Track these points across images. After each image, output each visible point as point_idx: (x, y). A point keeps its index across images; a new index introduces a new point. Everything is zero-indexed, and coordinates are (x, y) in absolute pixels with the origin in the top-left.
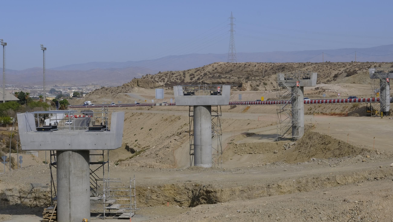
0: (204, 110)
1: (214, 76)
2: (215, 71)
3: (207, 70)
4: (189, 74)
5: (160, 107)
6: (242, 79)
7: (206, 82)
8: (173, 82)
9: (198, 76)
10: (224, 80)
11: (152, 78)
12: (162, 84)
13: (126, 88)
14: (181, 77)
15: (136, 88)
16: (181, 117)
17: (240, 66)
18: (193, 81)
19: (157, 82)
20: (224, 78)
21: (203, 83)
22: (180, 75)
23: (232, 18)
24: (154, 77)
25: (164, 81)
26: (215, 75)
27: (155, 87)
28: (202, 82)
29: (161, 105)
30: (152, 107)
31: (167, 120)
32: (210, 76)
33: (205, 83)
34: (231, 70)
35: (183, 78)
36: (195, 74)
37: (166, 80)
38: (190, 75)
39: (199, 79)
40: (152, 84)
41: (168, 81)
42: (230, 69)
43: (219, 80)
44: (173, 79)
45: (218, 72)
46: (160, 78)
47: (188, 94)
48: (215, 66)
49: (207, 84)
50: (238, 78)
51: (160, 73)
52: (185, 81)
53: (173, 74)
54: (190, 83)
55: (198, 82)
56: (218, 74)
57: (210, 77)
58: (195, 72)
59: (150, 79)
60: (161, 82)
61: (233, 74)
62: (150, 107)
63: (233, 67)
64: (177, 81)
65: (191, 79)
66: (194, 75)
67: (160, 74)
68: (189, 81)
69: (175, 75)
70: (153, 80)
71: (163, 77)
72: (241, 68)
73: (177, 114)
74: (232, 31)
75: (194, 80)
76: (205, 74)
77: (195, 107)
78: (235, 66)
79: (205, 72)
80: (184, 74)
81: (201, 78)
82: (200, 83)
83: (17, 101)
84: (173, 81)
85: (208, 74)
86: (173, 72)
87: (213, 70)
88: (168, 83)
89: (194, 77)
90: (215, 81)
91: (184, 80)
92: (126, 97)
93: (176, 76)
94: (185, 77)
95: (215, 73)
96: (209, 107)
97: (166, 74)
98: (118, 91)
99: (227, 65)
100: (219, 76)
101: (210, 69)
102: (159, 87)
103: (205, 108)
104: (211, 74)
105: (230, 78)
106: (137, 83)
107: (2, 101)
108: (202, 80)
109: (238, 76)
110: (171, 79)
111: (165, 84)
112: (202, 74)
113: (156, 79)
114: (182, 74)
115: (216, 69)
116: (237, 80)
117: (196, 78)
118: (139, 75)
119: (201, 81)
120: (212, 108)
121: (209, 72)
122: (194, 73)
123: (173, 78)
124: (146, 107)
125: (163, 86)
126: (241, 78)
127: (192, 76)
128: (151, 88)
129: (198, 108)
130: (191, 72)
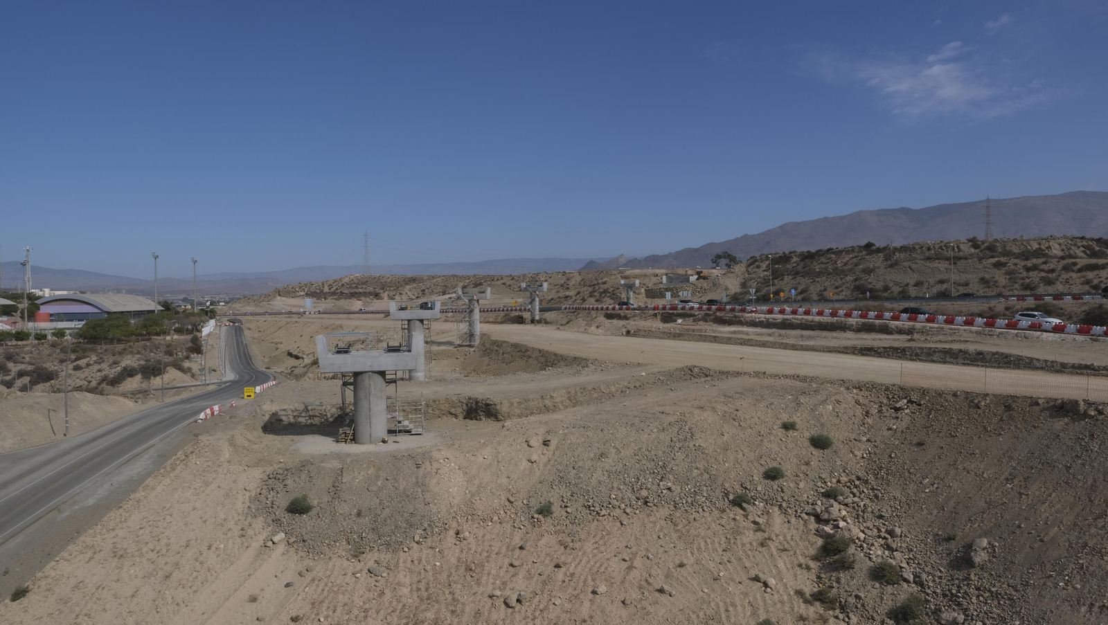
2: (352, 282)
3: (344, 282)
4: (327, 285)
5: (310, 315)
6: (377, 290)
10: (361, 290)
11: (293, 288)
12: (302, 293)
13: (268, 298)
14: (320, 288)
15: (279, 298)
17: (375, 278)
19: (298, 292)
20: (360, 288)
22: (319, 286)
23: (366, 235)
25: (304, 291)
26: (352, 286)
27: (296, 297)
28: (341, 292)
29: (310, 313)
30: (302, 316)
32: (348, 286)
33: (343, 293)
34: (367, 282)
36: (334, 285)
37: (306, 290)
38: (329, 286)
39: (337, 289)
40: (293, 294)
42: (365, 280)
43: (356, 290)
45: (355, 283)
46: (300, 288)
48: (352, 277)
51: (300, 283)
52: (324, 291)
53: (312, 285)
54: (329, 293)
56: (355, 285)
57: (347, 288)
58: (334, 283)
59: (291, 289)
60: (301, 291)
61: (369, 285)
62: (300, 316)
63: (368, 279)
64: (316, 291)
65: (330, 289)
67: (300, 285)
68: (328, 291)
69: (314, 286)
70: (293, 290)
71: (303, 288)
72: (375, 280)
74: (366, 247)
75: (332, 290)
76: (343, 285)
78: (370, 277)
80: (323, 284)
81: (339, 288)
82: (338, 293)
83: (162, 310)
84: (313, 291)
86: (313, 283)
87: (350, 282)
88: (309, 292)
90: (353, 291)
92: (269, 306)
94: (323, 287)
95: (352, 284)
97: (306, 285)
98: (261, 300)
99: (362, 276)
100: (356, 287)
101: (347, 280)
102: (300, 296)
105: (366, 288)
106: (279, 293)
108: (340, 290)
109: (374, 287)
111: (306, 294)
112: (340, 285)
113: (297, 289)
114: (321, 284)
115: (352, 280)
116: (374, 290)
117: (335, 288)
118: (280, 286)
121: (346, 283)
122: (332, 284)
123: (312, 288)
124: (295, 315)
125: (303, 295)
126: (376, 288)
127: (331, 287)
128: (293, 297)
130: (329, 283)
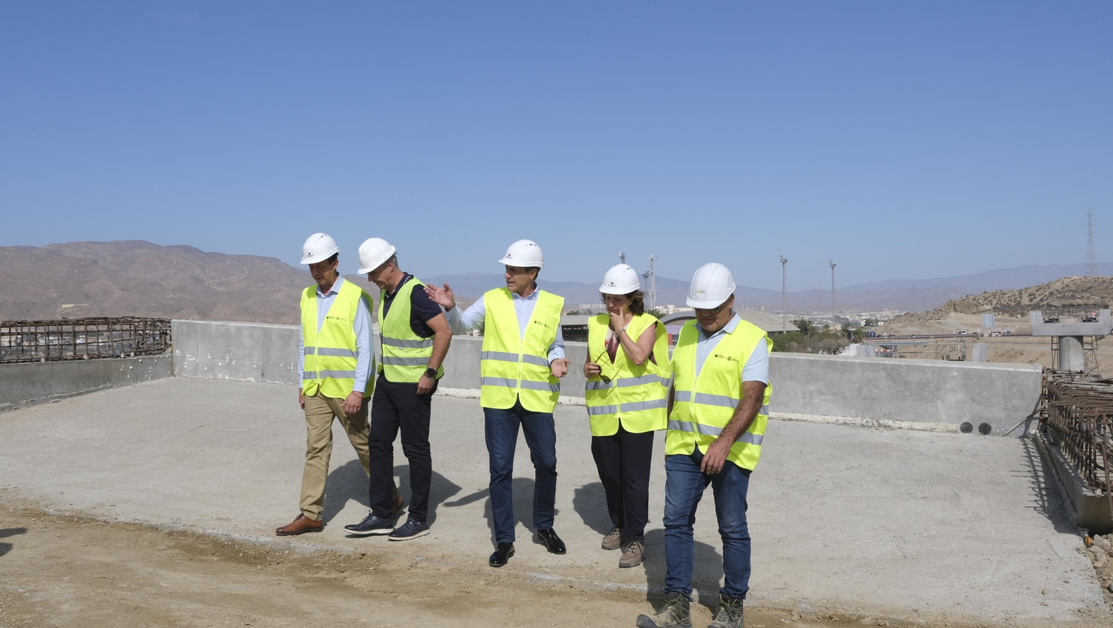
0: (1074, 341)
1: (1064, 295)
2: (1066, 289)
3: (1053, 288)
4: (1027, 294)
5: (990, 338)
6: (1107, 300)
7: (1052, 304)
8: (1005, 305)
9: (1041, 297)
10: (1080, 301)
11: (974, 299)
12: (988, 307)
13: (939, 313)
14: (1016, 298)
15: (953, 314)
16: (1024, 352)
17: (1104, 282)
18: (1033, 302)
19: (982, 305)
20: (1079, 298)
21: (1049, 306)
22: (1014, 295)
23: (1090, 215)
24: (977, 299)
25: (991, 304)
26: (1067, 294)
27: (979, 312)
28: (1047, 304)
29: (990, 335)
30: (978, 339)
31: (1003, 355)
32: (1059, 295)
33: (1051, 306)
34: (1091, 288)
35: (1019, 299)
36: (1037, 294)
37: (995, 302)
38: (1030, 295)
39: (1042, 300)
40: (975, 308)
41: (997, 304)
42: (1089, 285)
43: (1072, 301)
44: (1004, 301)
45: (1070, 291)
46: (985, 299)
47: (1051, 321)
48: (1066, 281)
49: (1054, 307)
50: (1102, 298)
51: (985, 292)
52: (1022, 304)
53: (1004, 294)
54: (1029, 306)
55: (1041, 304)
56: (1071, 293)
57: (1058, 297)
58: (1037, 291)
59: (972, 301)
60: (987, 304)
61: (1094, 293)
62: (976, 339)
63: (1094, 283)
64: (1010, 303)
65: (1031, 300)
66: (1034, 295)
67: (985, 295)
68: (1029, 303)
69: (1007, 296)
70: (975, 302)
71: (990, 299)
72: (1105, 285)
73: (1018, 348)
74: (1090, 233)
75: (1035, 301)
76: (1051, 294)
77: (1060, 337)
78: (1095, 281)
79: (1051, 290)
80: (1020, 294)
81: (1045, 298)
82: (1043, 305)
83: (797, 331)
84: (1005, 303)
85: (1055, 292)
86: (1005, 292)
87: (1063, 288)
88: (998, 306)
89: (1035, 298)
90: (1067, 302)
91: (1020, 302)
92: (939, 326)
93: (1009, 297)
94: (1021, 298)
95: (1066, 292)
96: (1080, 338)
97: (994, 295)
98: (928, 317)
99: (1083, 280)
100: (1072, 296)
101: (1058, 286)
102: (984, 311)
103: (1074, 339)
104: (1060, 293)
105: (1088, 298)
106: (955, 307)
107: (783, 332)
108: (1047, 301)
109: (1101, 295)
110: (1002, 301)
111: (994, 308)
112: (1047, 293)
113: (981, 301)
114: (1017, 293)
115: (1067, 286)
116: (1100, 300)
117: (1038, 299)
118: (956, 297)
119: (1045, 303)
120: (1085, 339)
121: (1057, 291)
122: (1034, 292)
123: (1004, 299)
124: (969, 338)
125: (990, 310)
126: (1106, 298)
127: (1032, 297)
128: (974, 313)
129: (1065, 339)
130: (1030, 291)
